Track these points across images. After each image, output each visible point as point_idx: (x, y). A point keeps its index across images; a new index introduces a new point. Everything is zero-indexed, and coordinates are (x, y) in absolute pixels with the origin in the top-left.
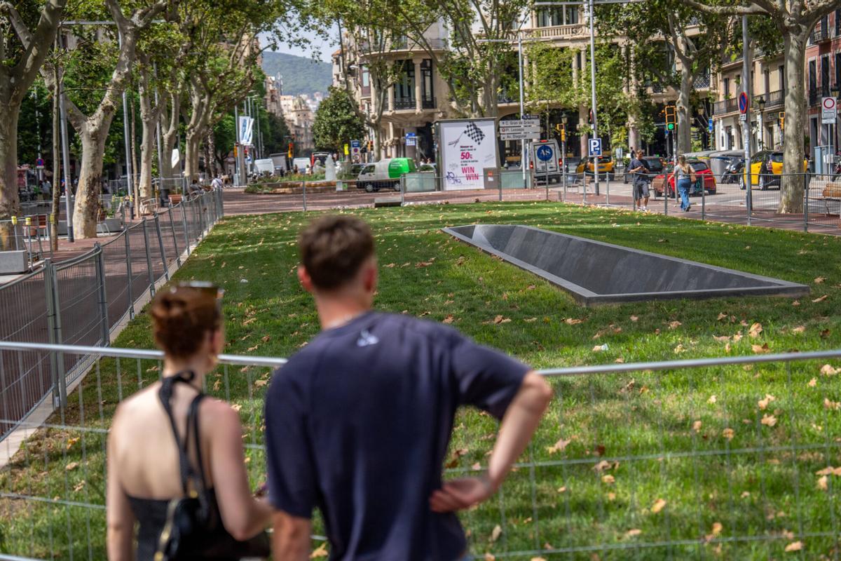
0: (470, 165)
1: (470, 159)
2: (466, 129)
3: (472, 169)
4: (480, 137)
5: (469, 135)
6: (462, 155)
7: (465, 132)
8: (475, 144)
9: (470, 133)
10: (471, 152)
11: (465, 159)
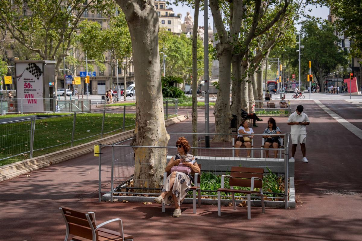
0: (31, 93)
1: (30, 88)
2: (28, 67)
3: (32, 96)
4: (38, 74)
5: (30, 72)
6: (25, 85)
7: (27, 69)
8: (35, 79)
9: (31, 69)
10: (31, 83)
11: (27, 88)
